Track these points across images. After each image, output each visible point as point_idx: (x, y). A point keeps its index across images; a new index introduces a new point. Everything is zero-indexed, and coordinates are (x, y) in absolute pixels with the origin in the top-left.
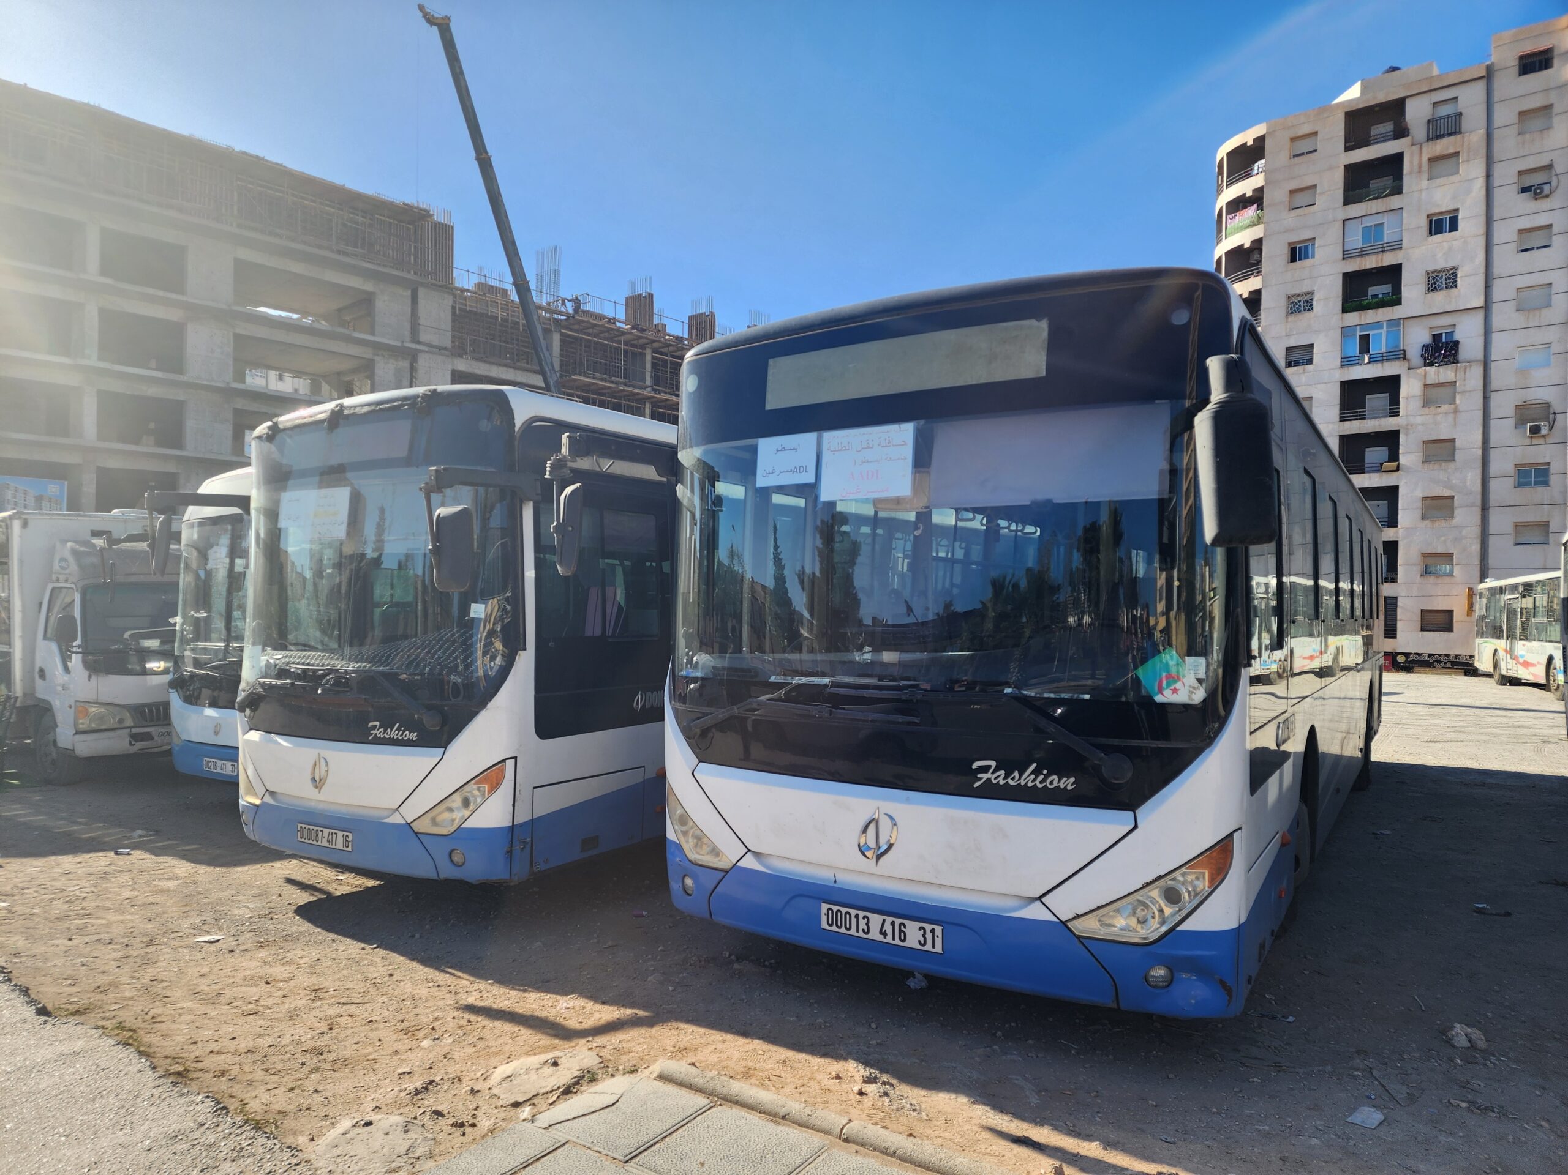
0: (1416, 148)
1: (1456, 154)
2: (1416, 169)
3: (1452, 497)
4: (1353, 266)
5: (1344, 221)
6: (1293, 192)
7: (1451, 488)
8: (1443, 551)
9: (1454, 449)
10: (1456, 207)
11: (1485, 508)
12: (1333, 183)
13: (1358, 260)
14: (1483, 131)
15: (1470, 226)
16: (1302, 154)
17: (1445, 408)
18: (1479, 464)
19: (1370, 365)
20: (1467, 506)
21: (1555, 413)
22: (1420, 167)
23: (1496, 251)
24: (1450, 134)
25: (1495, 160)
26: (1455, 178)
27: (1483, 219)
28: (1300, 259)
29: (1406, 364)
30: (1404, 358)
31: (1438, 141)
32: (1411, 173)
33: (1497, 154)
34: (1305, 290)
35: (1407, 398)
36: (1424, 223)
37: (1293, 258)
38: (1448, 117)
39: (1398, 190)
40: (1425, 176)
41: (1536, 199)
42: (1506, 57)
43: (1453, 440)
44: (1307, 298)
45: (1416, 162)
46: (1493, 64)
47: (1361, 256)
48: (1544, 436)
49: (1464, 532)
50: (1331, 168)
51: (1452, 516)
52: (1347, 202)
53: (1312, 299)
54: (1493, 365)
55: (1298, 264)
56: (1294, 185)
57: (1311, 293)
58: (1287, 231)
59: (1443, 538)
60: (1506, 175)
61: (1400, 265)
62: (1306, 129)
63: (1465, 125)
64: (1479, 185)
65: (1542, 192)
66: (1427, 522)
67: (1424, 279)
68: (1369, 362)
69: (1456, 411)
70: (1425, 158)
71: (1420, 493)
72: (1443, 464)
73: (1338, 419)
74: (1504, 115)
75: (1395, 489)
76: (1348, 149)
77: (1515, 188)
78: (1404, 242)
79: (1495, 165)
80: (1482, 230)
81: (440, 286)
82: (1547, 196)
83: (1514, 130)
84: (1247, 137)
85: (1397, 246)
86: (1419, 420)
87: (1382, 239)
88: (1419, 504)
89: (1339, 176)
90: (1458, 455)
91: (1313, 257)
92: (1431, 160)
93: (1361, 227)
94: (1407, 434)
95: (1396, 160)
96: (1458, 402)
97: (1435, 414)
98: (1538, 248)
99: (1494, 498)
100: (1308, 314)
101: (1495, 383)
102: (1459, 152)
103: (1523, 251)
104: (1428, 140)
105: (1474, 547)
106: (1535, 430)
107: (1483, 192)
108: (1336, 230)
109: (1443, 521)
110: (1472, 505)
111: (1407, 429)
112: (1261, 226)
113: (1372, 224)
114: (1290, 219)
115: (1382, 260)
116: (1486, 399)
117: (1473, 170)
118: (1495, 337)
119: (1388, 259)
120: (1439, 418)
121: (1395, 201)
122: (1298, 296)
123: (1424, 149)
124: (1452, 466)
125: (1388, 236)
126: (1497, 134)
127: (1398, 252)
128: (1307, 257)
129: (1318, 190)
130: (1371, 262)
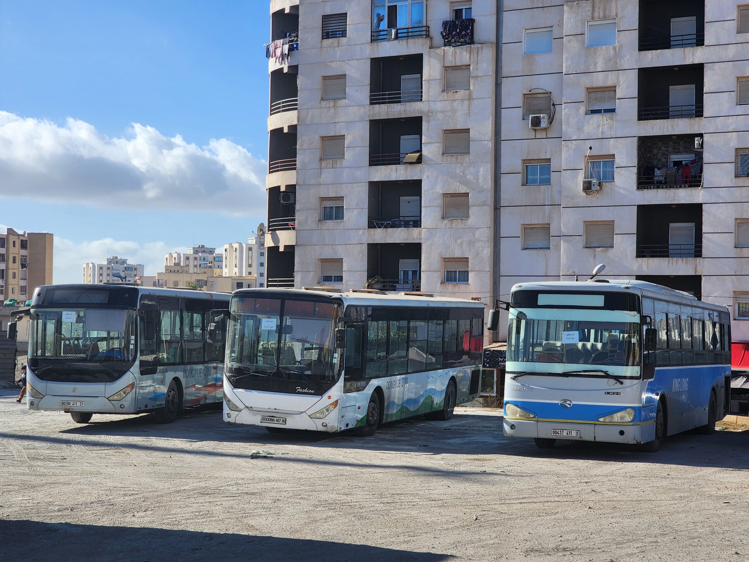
3: (467, 195)
7: (466, 183)
8: (460, 256)
9: (468, 140)
11: (497, 208)
17: (462, 93)
18: (490, 157)
19: (396, 42)
20: (479, 205)
21: (554, 105)
29: (428, 41)
30: (428, 36)
35: (429, 81)
43: (467, 131)
48: (545, 129)
49: (477, 234)
51: (468, 217)
54: (504, 48)
59: (459, 241)
66: (446, 221)
68: (397, 37)
69: (470, 98)
71: (440, 190)
72: (459, 157)
73: (368, 102)
75: (418, 183)
86: (439, 106)
88: (440, 202)
90: (473, 147)
94: (428, 122)
96: (471, 88)
97: (453, 100)
99: (505, 197)
101: (506, 70)
105: (485, 252)
106: (536, 122)
109: (460, 221)
110: (484, 204)
111: (429, 116)
116: (498, 85)
118: (506, 16)
120: (455, 104)
124: (467, 158)
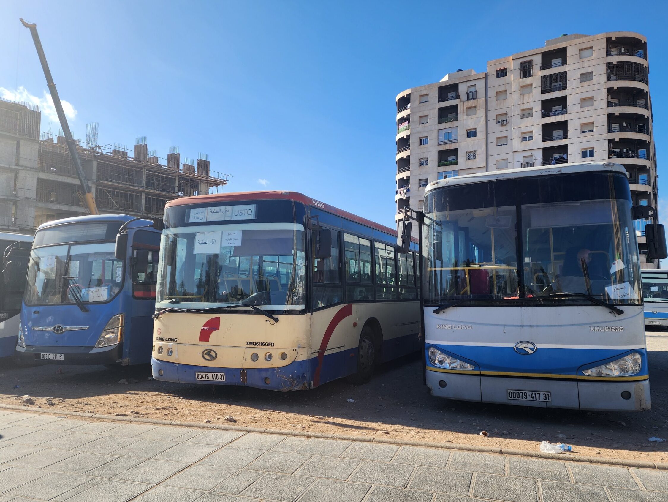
0: (462, 103)
1: (475, 107)
2: (462, 111)
4: (442, 148)
5: (438, 130)
6: (420, 117)
10: (475, 127)
12: (434, 115)
13: (443, 146)
14: (484, 99)
15: (481, 135)
16: (423, 102)
22: (463, 111)
23: (489, 145)
24: (474, 99)
25: (489, 110)
26: (475, 116)
27: (484, 133)
28: (423, 144)
31: (469, 101)
32: (460, 113)
33: (490, 108)
34: (425, 157)
36: (465, 133)
37: (421, 144)
38: (472, 92)
39: (456, 119)
40: (465, 114)
41: (502, 126)
42: (492, 71)
44: (426, 160)
45: (462, 109)
46: (487, 73)
47: (444, 144)
50: (433, 109)
52: (439, 122)
53: (427, 161)
55: (423, 146)
56: (421, 114)
57: (427, 158)
58: (418, 132)
60: (492, 115)
61: (457, 149)
62: (425, 92)
63: (479, 95)
64: (483, 118)
65: (503, 123)
67: (465, 155)
70: (465, 108)
74: (492, 93)
76: (439, 102)
77: (495, 121)
78: (458, 140)
79: (489, 112)
80: (484, 137)
81: (32, 140)
82: (506, 125)
83: (495, 99)
84: (404, 94)
85: (456, 141)
87: (451, 138)
89: (436, 111)
91: (428, 144)
92: (467, 108)
93: (444, 133)
95: (455, 107)
98: (503, 145)
100: (426, 166)
102: (476, 106)
103: (498, 145)
104: (466, 100)
107: (484, 122)
108: (435, 134)
112: (410, 130)
113: (448, 132)
114: (419, 128)
115: (451, 146)
117: (481, 113)
119: (453, 146)
121: (455, 124)
122: (423, 159)
123: (465, 104)
125: (453, 137)
126: (489, 100)
127: (456, 143)
128: (426, 144)
129: (429, 117)
130: (447, 147)
